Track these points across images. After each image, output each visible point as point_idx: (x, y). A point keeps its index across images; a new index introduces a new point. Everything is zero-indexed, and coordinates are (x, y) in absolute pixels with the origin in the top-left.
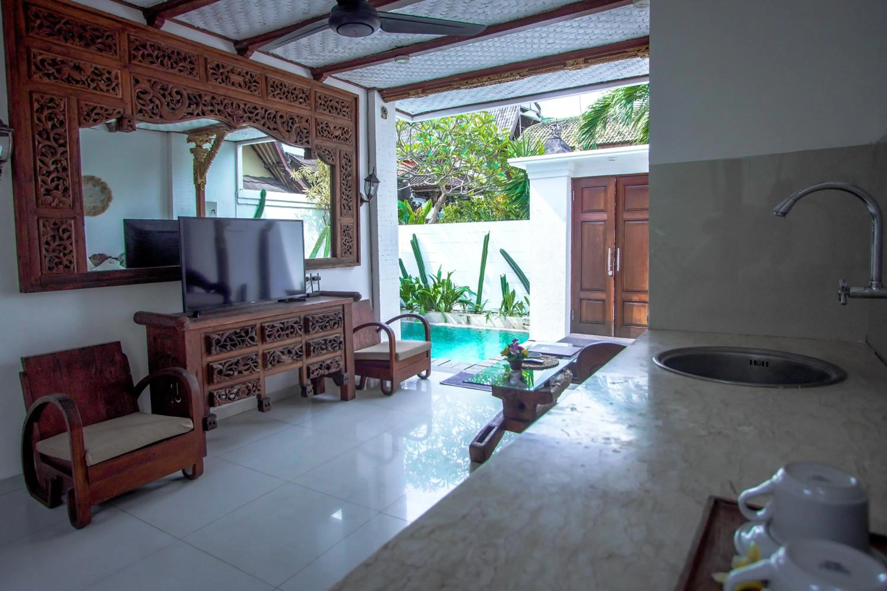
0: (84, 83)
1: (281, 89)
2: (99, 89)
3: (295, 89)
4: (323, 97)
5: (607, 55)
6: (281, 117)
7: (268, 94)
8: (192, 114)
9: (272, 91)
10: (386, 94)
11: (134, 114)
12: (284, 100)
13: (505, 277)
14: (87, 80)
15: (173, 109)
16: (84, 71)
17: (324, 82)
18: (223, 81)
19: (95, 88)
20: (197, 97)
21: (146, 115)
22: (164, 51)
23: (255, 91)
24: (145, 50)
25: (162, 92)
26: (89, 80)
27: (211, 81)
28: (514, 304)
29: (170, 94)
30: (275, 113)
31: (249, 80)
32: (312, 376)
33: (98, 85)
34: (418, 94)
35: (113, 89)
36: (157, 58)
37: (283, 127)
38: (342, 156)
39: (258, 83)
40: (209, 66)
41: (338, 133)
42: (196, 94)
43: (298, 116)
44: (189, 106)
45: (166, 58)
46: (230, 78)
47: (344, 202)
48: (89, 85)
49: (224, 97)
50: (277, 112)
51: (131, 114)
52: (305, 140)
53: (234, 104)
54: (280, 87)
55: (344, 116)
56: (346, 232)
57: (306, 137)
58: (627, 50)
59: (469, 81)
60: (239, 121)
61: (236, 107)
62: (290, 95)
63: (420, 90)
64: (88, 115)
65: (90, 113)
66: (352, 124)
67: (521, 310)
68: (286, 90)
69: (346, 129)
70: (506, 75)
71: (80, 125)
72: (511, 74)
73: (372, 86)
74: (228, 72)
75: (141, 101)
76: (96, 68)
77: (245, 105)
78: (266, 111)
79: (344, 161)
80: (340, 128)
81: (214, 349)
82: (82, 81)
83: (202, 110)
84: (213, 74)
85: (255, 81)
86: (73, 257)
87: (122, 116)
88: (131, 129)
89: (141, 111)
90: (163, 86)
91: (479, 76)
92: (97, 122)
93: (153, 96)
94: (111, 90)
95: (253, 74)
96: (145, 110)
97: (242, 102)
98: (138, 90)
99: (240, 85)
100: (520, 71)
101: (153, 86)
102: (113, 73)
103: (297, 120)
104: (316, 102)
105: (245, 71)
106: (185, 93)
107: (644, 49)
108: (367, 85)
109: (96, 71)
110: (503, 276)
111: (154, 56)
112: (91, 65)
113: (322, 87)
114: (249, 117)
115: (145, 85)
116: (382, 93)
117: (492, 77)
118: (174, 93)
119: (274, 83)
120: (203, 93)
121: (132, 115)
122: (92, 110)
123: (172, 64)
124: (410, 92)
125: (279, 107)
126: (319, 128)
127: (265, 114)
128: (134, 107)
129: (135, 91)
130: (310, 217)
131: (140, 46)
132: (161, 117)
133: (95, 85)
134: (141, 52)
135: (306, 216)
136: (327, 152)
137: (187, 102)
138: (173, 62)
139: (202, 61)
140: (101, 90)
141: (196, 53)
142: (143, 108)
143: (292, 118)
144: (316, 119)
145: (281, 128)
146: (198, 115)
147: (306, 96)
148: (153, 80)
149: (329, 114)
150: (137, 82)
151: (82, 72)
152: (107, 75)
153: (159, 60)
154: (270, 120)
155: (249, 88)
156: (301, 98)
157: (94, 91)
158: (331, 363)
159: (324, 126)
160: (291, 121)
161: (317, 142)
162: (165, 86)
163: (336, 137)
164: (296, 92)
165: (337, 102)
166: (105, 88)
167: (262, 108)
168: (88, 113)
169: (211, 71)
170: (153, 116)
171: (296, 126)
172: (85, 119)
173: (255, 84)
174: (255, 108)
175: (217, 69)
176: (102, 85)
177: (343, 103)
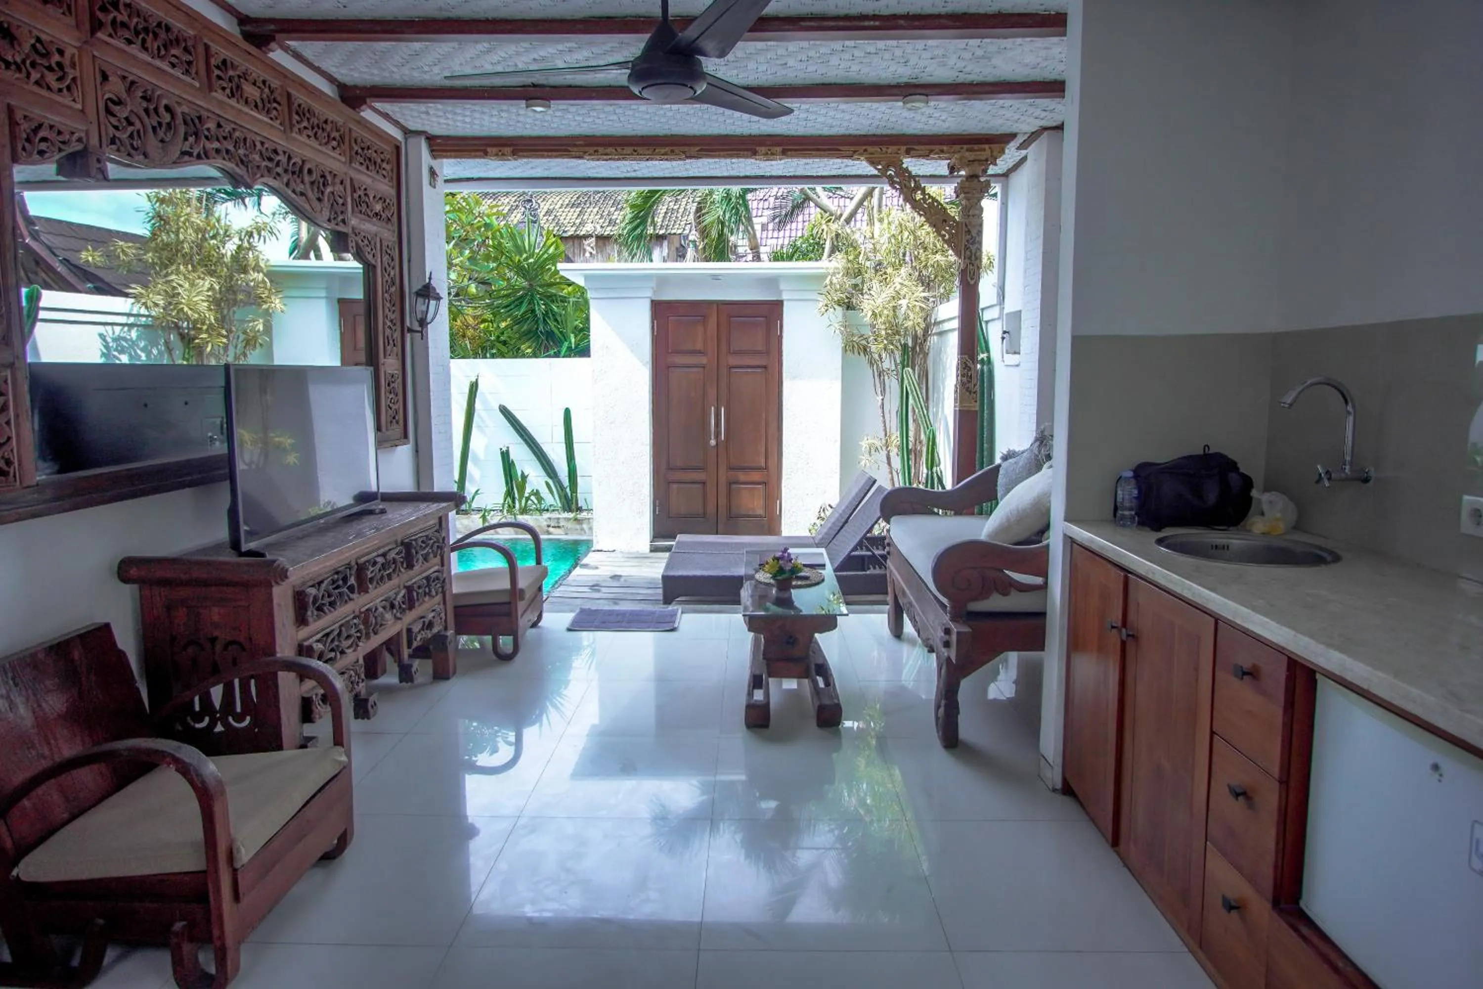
0: (19, 69)
1: (308, 119)
2: (44, 85)
3: (326, 122)
4: (359, 140)
5: (813, 150)
6: (310, 171)
7: (292, 126)
8: (190, 154)
9: (298, 122)
10: (439, 144)
11: (104, 146)
12: (313, 143)
13: (508, 451)
14: (24, 62)
15: (162, 141)
16: (20, 45)
17: (362, 114)
18: (233, 95)
19: (37, 83)
20: (197, 121)
21: (122, 149)
22: (145, 20)
23: (276, 118)
24: (115, 13)
25: (145, 104)
26: (28, 62)
27: (216, 91)
28: (526, 495)
29: (156, 110)
30: (300, 163)
31: (268, 96)
32: (415, 644)
33: (42, 77)
34: (503, 155)
35: (69, 88)
36: (137, 34)
37: (312, 190)
38: (384, 248)
39: (279, 104)
40: (213, 62)
41: (378, 207)
42: (194, 114)
43: (330, 172)
44: (186, 139)
45: (151, 35)
46: (242, 89)
47: (388, 332)
48: (28, 76)
49: (233, 126)
50: (303, 162)
51: (98, 145)
52: (341, 218)
53: (248, 141)
54: (307, 115)
55: (384, 176)
56: (392, 385)
57: (342, 212)
58: (840, 148)
59: (601, 150)
60: (256, 174)
61: (250, 147)
62: (320, 132)
63: (508, 150)
64: (28, 140)
65: (32, 134)
66: (393, 192)
67: (540, 502)
68: (316, 122)
69: (388, 201)
70: (663, 151)
71: (15, 159)
72: (672, 151)
73: (419, 128)
74: (239, 77)
75: (113, 120)
76: (38, 40)
77: (262, 143)
78: (290, 158)
79: (386, 258)
80: (380, 198)
81: (311, 612)
82: (15, 63)
83: (204, 147)
84: (219, 78)
85: (275, 101)
86: (12, 450)
87: (86, 148)
88: (100, 176)
89: (113, 141)
90: (145, 91)
91: (620, 145)
92: (47, 155)
93: (132, 111)
94: (65, 90)
95: (272, 85)
96: (119, 139)
97: (259, 138)
98: (106, 96)
99: (256, 106)
100: (686, 149)
101: (129, 89)
102: (68, 54)
103: (329, 178)
104: (351, 148)
105: (261, 79)
106: (179, 110)
107: (862, 151)
108: (412, 125)
109: (38, 45)
110: (504, 449)
111: (132, 27)
112: (30, 32)
113: (359, 122)
114: (267, 167)
115: (116, 87)
116: (432, 142)
117: (640, 150)
118: (162, 110)
119: (299, 106)
120: (205, 114)
121: (101, 146)
122: (36, 130)
123: (159, 49)
124: (489, 149)
125: (308, 153)
126: (356, 196)
127: (288, 165)
128: (103, 133)
129: (103, 96)
130: (133, 342)
131: (108, 2)
132: (145, 155)
133: (39, 75)
134: (111, 16)
135: (125, 339)
136: (366, 242)
137: (182, 130)
138: (160, 44)
139: (201, 49)
140: (49, 88)
141: (192, 32)
142: (118, 134)
143: (323, 176)
144: (351, 179)
145: (310, 194)
146: (199, 157)
147: (340, 136)
148: (131, 78)
149: (365, 171)
150: (105, 77)
151: (15, 43)
152: (56, 58)
153: (141, 37)
154: (295, 176)
155: (268, 112)
156: (334, 139)
157: (36, 89)
158: (434, 617)
159: (361, 193)
160: (321, 181)
161: (354, 222)
162: (149, 93)
163: (377, 214)
164: (328, 127)
165: (376, 152)
166: (55, 85)
167: (285, 153)
168: (28, 136)
169: (217, 72)
170: (133, 152)
171: (329, 189)
172: (24, 149)
173: (275, 105)
174: (275, 152)
175: (223, 68)
176: (51, 78)
177: (382, 153)
